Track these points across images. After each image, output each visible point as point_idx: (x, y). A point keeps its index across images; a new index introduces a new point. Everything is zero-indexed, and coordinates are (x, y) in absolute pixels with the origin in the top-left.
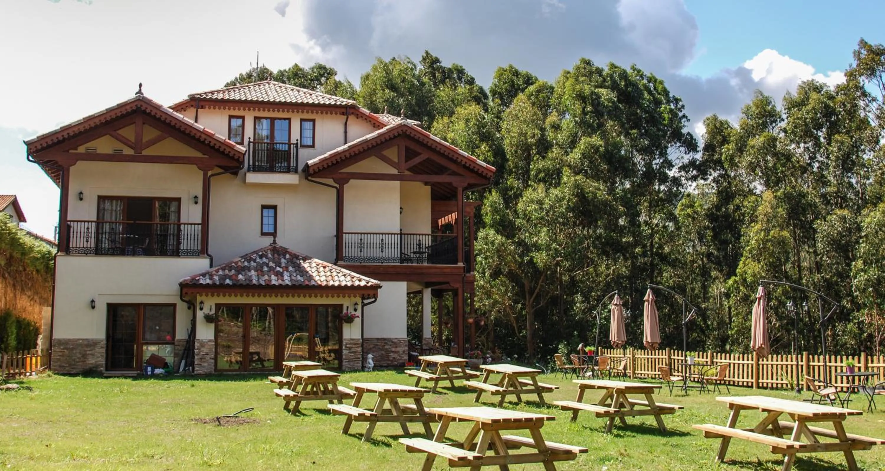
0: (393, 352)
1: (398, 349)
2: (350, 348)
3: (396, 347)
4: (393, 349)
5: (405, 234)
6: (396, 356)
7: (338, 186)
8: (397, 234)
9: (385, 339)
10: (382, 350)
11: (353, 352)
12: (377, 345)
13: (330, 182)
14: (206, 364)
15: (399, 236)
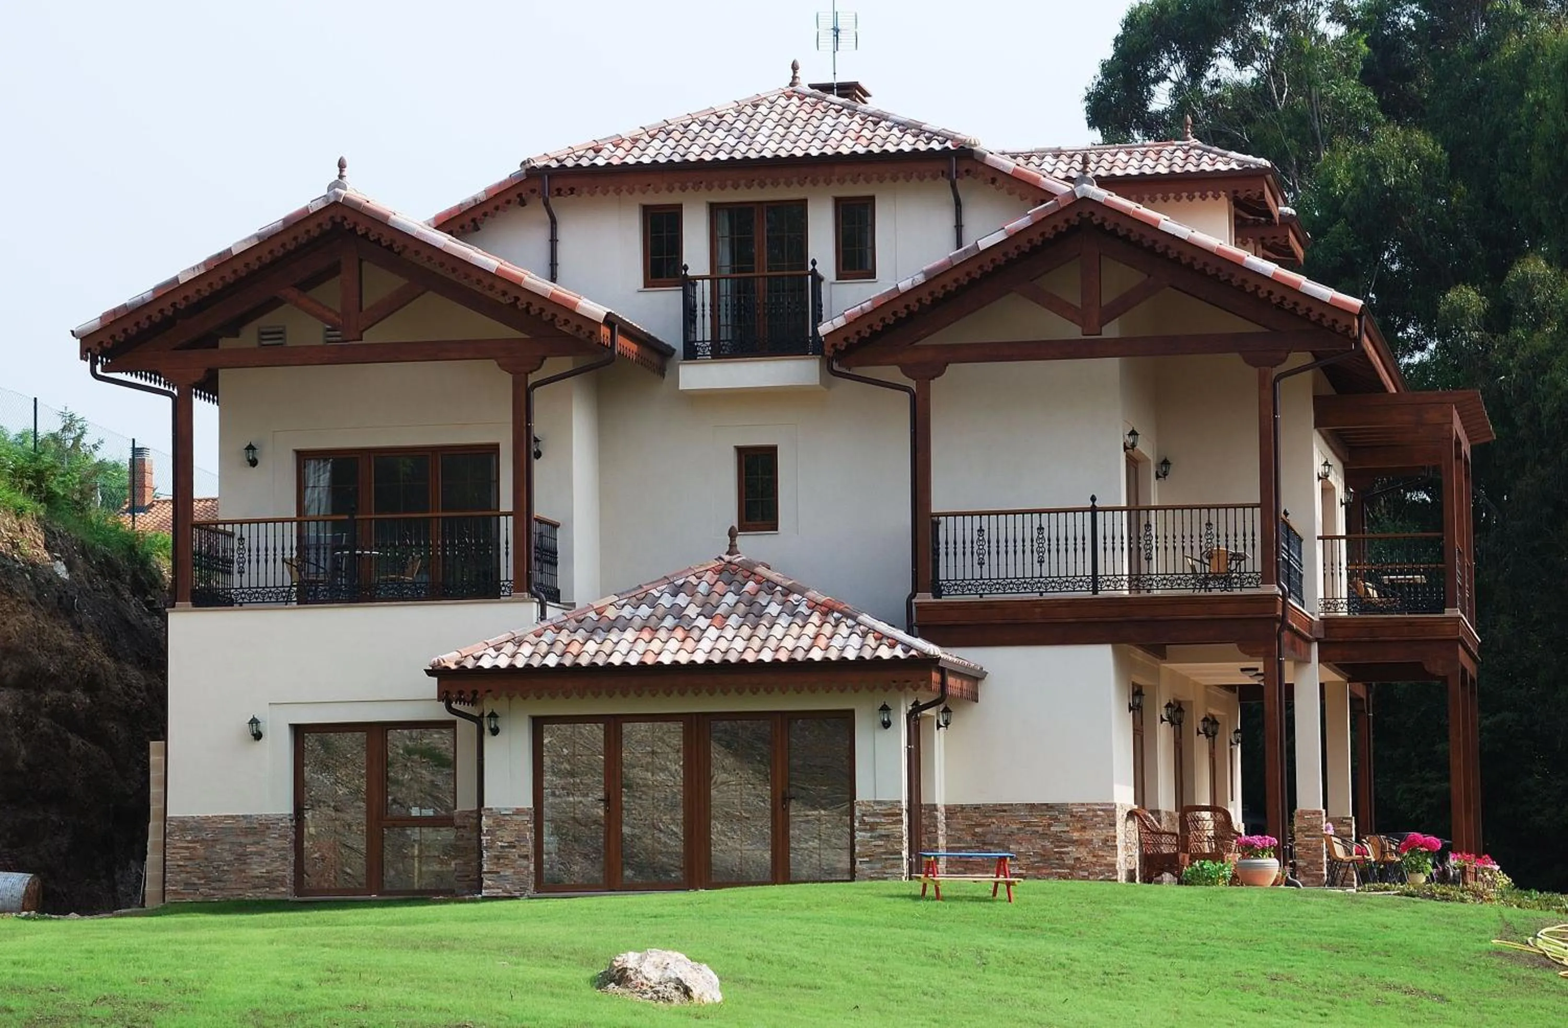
0: (1073, 842)
1: (1087, 835)
2: (872, 827)
3: (1084, 828)
4: (1076, 835)
5: (1105, 510)
6: (1082, 853)
7: (912, 384)
8: (1083, 510)
9: (1049, 807)
10: (1044, 836)
11: (881, 837)
12: (1029, 824)
13: (892, 373)
14: (509, 872)
15: (1088, 515)
